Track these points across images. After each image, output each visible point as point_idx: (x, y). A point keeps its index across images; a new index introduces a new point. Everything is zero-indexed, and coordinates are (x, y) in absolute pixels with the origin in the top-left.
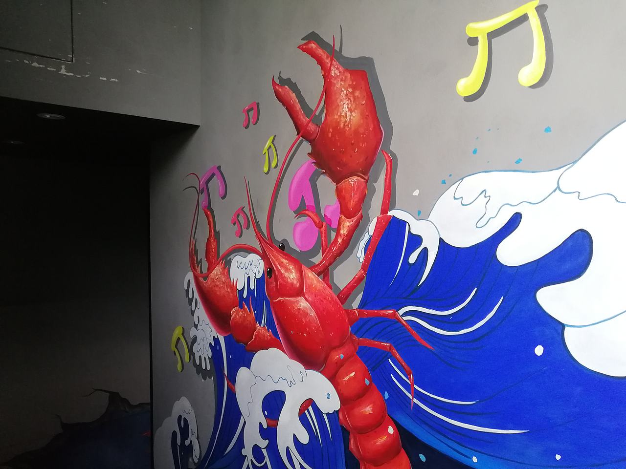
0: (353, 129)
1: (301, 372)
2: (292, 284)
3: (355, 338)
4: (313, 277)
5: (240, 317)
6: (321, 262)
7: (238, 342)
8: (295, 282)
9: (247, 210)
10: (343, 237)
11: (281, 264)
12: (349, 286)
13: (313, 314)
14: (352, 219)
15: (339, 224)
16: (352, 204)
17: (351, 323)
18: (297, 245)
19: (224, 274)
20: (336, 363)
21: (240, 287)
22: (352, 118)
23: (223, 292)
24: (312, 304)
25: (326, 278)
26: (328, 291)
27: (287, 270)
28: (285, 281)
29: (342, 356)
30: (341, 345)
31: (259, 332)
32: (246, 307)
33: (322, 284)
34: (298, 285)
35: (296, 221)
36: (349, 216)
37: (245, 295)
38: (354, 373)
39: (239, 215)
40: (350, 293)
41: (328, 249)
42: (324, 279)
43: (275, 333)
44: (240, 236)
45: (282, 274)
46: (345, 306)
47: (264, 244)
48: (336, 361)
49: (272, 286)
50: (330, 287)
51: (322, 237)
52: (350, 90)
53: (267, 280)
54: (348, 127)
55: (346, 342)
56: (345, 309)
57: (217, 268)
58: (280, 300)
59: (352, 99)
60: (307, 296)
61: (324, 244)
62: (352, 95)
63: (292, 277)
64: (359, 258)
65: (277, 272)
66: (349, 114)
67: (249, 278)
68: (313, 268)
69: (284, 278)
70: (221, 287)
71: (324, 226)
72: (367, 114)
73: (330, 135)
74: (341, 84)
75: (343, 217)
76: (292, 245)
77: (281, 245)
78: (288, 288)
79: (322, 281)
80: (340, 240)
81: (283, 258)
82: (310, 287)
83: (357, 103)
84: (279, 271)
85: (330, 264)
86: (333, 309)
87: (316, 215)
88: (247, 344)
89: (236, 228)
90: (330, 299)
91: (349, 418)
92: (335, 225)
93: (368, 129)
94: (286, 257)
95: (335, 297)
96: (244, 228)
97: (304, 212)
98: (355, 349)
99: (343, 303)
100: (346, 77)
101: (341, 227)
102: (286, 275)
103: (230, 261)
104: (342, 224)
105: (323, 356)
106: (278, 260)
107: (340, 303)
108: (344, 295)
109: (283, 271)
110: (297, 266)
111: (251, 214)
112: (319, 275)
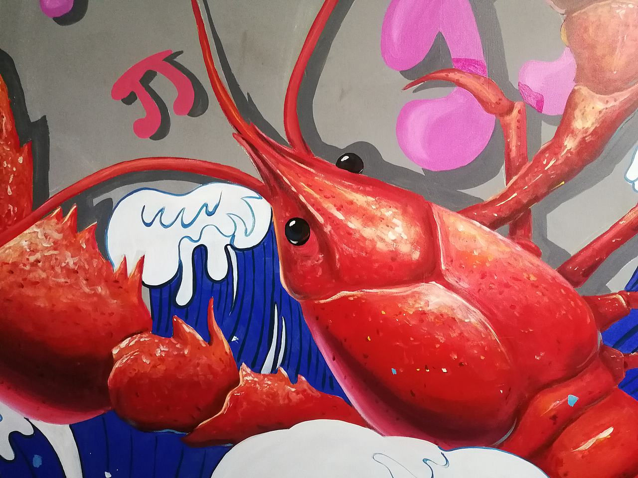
2: (394, 255)
3: (617, 354)
4: (473, 232)
5: (161, 359)
6: (504, 196)
7: (146, 428)
8: (405, 248)
9: (193, 61)
10: (580, 137)
11: (348, 207)
12: (597, 246)
13: (474, 317)
14: (616, 94)
15: (571, 105)
16: (616, 63)
17: (603, 322)
20: (554, 418)
25: (520, 232)
26: (528, 260)
28: (363, 249)
29: (572, 400)
30: (570, 375)
31: (250, 389)
32: (188, 329)
33: (507, 245)
34: (416, 255)
35: (410, 95)
38: (611, 430)
39: (149, 76)
40: (601, 261)
41: (528, 164)
42: (512, 235)
44: (161, 132)
45: (349, 233)
46: (588, 288)
48: (553, 414)
49: (309, 263)
50: (536, 252)
51: (507, 136)
53: (286, 251)
55: (586, 366)
56: (584, 297)
57: (33, 228)
58: (345, 298)
60: (451, 280)
61: (514, 153)
63: (390, 236)
64: (633, 182)
65: (328, 229)
67: (200, 254)
68: (472, 210)
69: (358, 241)
70: (59, 285)
71: (515, 112)
75: (584, 90)
77: (346, 158)
78: (377, 265)
79: (508, 241)
80: (570, 144)
81: (357, 191)
82: (463, 260)
84: (337, 225)
85: (536, 199)
86: (546, 299)
87: (489, 82)
88: (191, 428)
90: (533, 278)
92: (554, 107)
94: (368, 189)
95: (551, 272)
96: (179, 110)
97: (444, 74)
98: (616, 377)
99: (576, 284)
101: (577, 113)
102: (368, 232)
103: (108, 209)
104: (580, 106)
105: (508, 409)
107: (569, 286)
108: (580, 265)
109: (354, 224)
110: (410, 210)
111: (212, 73)
112: (494, 225)
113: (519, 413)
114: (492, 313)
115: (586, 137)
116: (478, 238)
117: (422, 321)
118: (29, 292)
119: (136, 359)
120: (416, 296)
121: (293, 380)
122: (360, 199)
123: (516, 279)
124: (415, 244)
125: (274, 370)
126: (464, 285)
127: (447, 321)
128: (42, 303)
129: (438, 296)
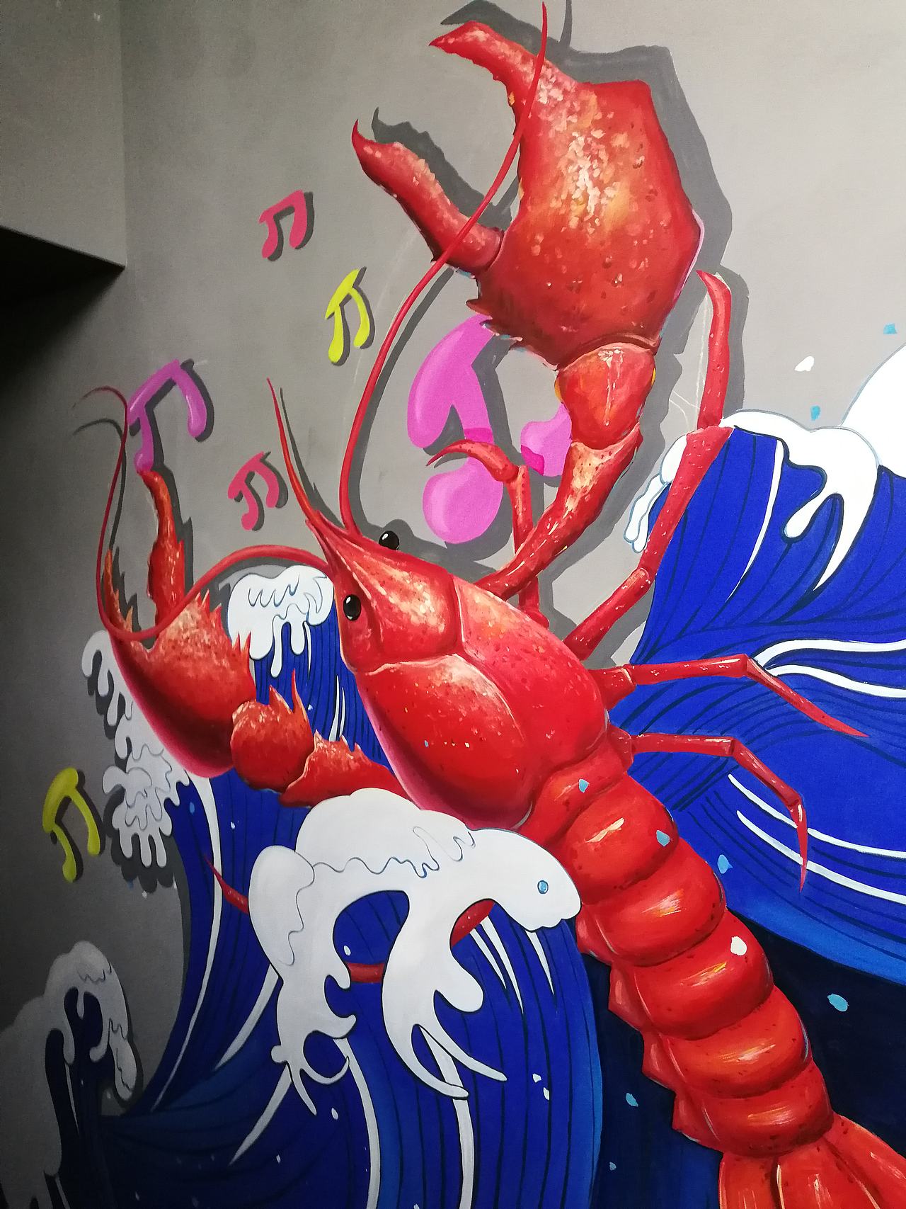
0: (608, 228)
1: (455, 838)
2: (425, 627)
3: (625, 735)
4: (488, 603)
5: (263, 725)
6: (514, 565)
7: (255, 786)
8: (433, 621)
9: (277, 461)
10: (579, 496)
11: (388, 583)
12: (601, 614)
13: (490, 691)
14: (611, 447)
15: (569, 464)
16: (607, 413)
17: (610, 699)
18: (437, 532)
19: (207, 625)
20: (567, 803)
21: (258, 652)
22: (604, 201)
23: (204, 669)
24: (487, 669)
25: (528, 602)
26: (537, 631)
27: (406, 594)
28: (399, 623)
29: (583, 784)
30: (579, 759)
31: (321, 756)
32: (279, 698)
33: (518, 616)
34: (442, 628)
35: (432, 471)
36: (598, 441)
37: (276, 670)
38: (621, 822)
39: (251, 476)
40: (606, 630)
41: (534, 530)
42: (522, 605)
43: (373, 751)
44: (258, 526)
45: (390, 607)
46: (591, 663)
47: (333, 538)
48: (566, 798)
49: (361, 637)
50: (543, 622)
51: (514, 502)
52: (598, 134)
53: (345, 626)
54: (593, 225)
55: (595, 748)
56: (590, 671)
57: (185, 611)
58: (387, 670)
59: (603, 155)
60: (470, 652)
61: (520, 520)
62: (602, 147)
63: (422, 610)
64: (632, 542)
65: (374, 604)
66: (593, 193)
67: (287, 629)
68: (487, 581)
69: (397, 616)
70: (200, 658)
71: (520, 476)
72: (651, 187)
73: (537, 250)
74: (569, 123)
75: (581, 447)
76: (422, 532)
77: (386, 536)
78: (411, 638)
79: (519, 611)
80: (571, 505)
81: (394, 567)
82: (479, 631)
83: (621, 164)
84: (382, 600)
85: (542, 565)
86: (553, 673)
87: (496, 450)
88: (283, 789)
89: (244, 507)
90: (541, 650)
91: (607, 930)
92: (554, 468)
93: (654, 222)
94: (404, 564)
95: (559, 643)
96: (270, 505)
97: (458, 447)
98: (624, 762)
99: (582, 656)
100: (584, 104)
101: (576, 471)
102: (405, 606)
103: (228, 591)
104: (579, 462)
105: (524, 790)
106: (377, 573)
107: (575, 658)
108: (586, 635)
109: (393, 599)
110: (437, 583)
111: (290, 469)
112: (505, 595)
113: (534, 796)
114: (505, 686)
115: (585, 496)
116: (492, 609)
117: (447, 694)
118: (183, 664)
119: (248, 724)
120: (442, 668)
121: (352, 748)
122: (398, 575)
123: (526, 651)
124: (441, 616)
125: (338, 738)
126: (481, 657)
127: (469, 695)
128: (191, 674)
129: (459, 668)
